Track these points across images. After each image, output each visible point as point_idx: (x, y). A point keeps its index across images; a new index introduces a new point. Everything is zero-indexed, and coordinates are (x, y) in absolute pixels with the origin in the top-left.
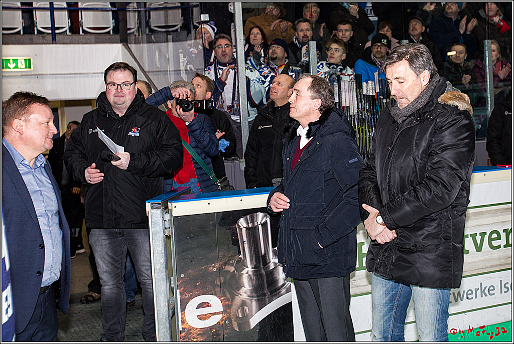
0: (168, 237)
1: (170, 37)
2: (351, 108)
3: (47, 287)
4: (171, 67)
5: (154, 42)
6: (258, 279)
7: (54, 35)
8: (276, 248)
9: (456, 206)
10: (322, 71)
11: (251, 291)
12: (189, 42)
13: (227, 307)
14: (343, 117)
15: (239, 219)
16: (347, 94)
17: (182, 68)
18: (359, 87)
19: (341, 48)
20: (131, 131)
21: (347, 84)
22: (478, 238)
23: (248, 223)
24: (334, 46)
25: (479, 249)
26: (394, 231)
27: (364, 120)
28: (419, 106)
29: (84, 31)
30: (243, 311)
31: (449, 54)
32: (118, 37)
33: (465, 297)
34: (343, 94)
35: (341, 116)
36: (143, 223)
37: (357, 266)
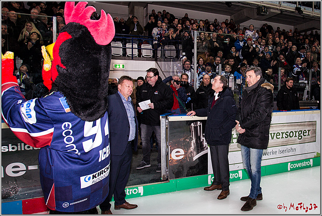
0: (167, 128)
1: (172, 60)
2: (232, 88)
3: (130, 141)
4: (171, 70)
5: (166, 61)
6: (196, 144)
7: (132, 57)
8: (204, 134)
9: (266, 122)
10: (223, 74)
11: (194, 148)
12: (178, 62)
13: (186, 153)
14: (231, 91)
15: (191, 123)
16: (231, 83)
17: (175, 71)
18: (235, 81)
19: (230, 67)
20: (155, 92)
21: (231, 79)
22: (273, 135)
23: (194, 125)
24: (228, 66)
25: (272, 138)
26: (244, 129)
27: (236, 92)
28: (254, 87)
29: (143, 56)
30: (191, 155)
31: (266, 72)
32: (154, 59)
33: (267, 154)
34: (230, 83)
35: (230, 90)
36: (159, 124)
37: (231, 142)
